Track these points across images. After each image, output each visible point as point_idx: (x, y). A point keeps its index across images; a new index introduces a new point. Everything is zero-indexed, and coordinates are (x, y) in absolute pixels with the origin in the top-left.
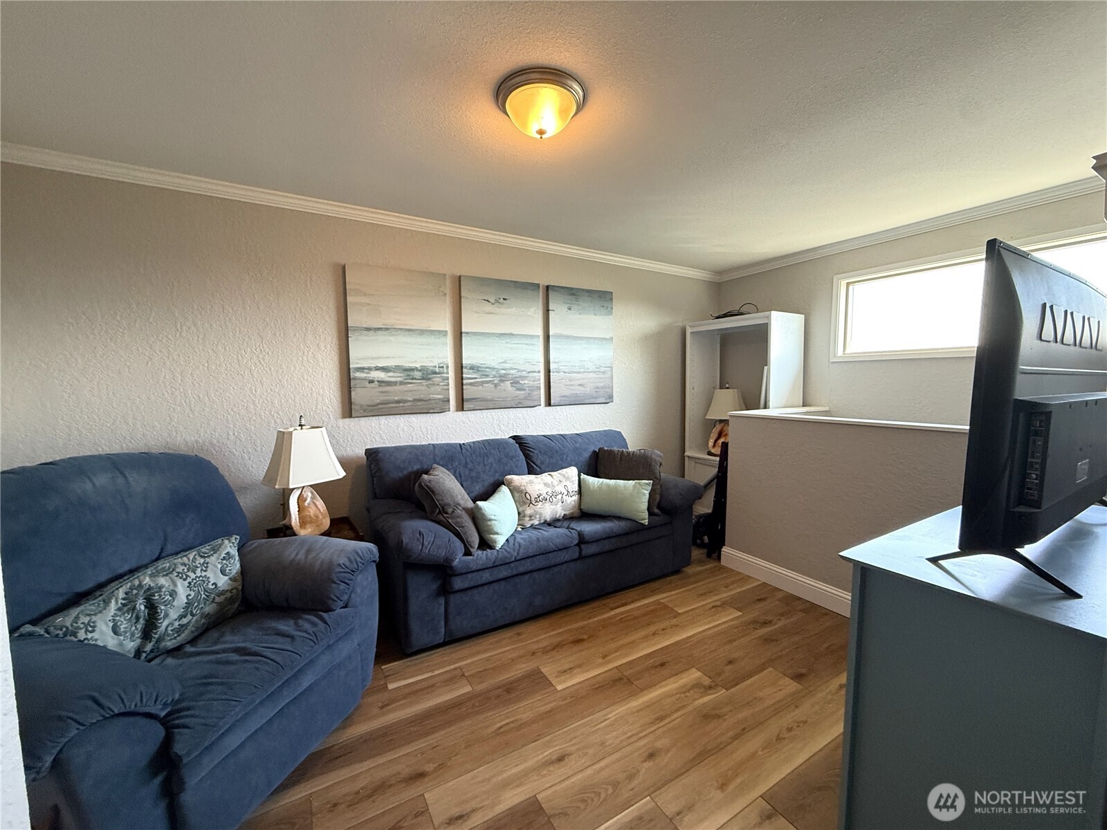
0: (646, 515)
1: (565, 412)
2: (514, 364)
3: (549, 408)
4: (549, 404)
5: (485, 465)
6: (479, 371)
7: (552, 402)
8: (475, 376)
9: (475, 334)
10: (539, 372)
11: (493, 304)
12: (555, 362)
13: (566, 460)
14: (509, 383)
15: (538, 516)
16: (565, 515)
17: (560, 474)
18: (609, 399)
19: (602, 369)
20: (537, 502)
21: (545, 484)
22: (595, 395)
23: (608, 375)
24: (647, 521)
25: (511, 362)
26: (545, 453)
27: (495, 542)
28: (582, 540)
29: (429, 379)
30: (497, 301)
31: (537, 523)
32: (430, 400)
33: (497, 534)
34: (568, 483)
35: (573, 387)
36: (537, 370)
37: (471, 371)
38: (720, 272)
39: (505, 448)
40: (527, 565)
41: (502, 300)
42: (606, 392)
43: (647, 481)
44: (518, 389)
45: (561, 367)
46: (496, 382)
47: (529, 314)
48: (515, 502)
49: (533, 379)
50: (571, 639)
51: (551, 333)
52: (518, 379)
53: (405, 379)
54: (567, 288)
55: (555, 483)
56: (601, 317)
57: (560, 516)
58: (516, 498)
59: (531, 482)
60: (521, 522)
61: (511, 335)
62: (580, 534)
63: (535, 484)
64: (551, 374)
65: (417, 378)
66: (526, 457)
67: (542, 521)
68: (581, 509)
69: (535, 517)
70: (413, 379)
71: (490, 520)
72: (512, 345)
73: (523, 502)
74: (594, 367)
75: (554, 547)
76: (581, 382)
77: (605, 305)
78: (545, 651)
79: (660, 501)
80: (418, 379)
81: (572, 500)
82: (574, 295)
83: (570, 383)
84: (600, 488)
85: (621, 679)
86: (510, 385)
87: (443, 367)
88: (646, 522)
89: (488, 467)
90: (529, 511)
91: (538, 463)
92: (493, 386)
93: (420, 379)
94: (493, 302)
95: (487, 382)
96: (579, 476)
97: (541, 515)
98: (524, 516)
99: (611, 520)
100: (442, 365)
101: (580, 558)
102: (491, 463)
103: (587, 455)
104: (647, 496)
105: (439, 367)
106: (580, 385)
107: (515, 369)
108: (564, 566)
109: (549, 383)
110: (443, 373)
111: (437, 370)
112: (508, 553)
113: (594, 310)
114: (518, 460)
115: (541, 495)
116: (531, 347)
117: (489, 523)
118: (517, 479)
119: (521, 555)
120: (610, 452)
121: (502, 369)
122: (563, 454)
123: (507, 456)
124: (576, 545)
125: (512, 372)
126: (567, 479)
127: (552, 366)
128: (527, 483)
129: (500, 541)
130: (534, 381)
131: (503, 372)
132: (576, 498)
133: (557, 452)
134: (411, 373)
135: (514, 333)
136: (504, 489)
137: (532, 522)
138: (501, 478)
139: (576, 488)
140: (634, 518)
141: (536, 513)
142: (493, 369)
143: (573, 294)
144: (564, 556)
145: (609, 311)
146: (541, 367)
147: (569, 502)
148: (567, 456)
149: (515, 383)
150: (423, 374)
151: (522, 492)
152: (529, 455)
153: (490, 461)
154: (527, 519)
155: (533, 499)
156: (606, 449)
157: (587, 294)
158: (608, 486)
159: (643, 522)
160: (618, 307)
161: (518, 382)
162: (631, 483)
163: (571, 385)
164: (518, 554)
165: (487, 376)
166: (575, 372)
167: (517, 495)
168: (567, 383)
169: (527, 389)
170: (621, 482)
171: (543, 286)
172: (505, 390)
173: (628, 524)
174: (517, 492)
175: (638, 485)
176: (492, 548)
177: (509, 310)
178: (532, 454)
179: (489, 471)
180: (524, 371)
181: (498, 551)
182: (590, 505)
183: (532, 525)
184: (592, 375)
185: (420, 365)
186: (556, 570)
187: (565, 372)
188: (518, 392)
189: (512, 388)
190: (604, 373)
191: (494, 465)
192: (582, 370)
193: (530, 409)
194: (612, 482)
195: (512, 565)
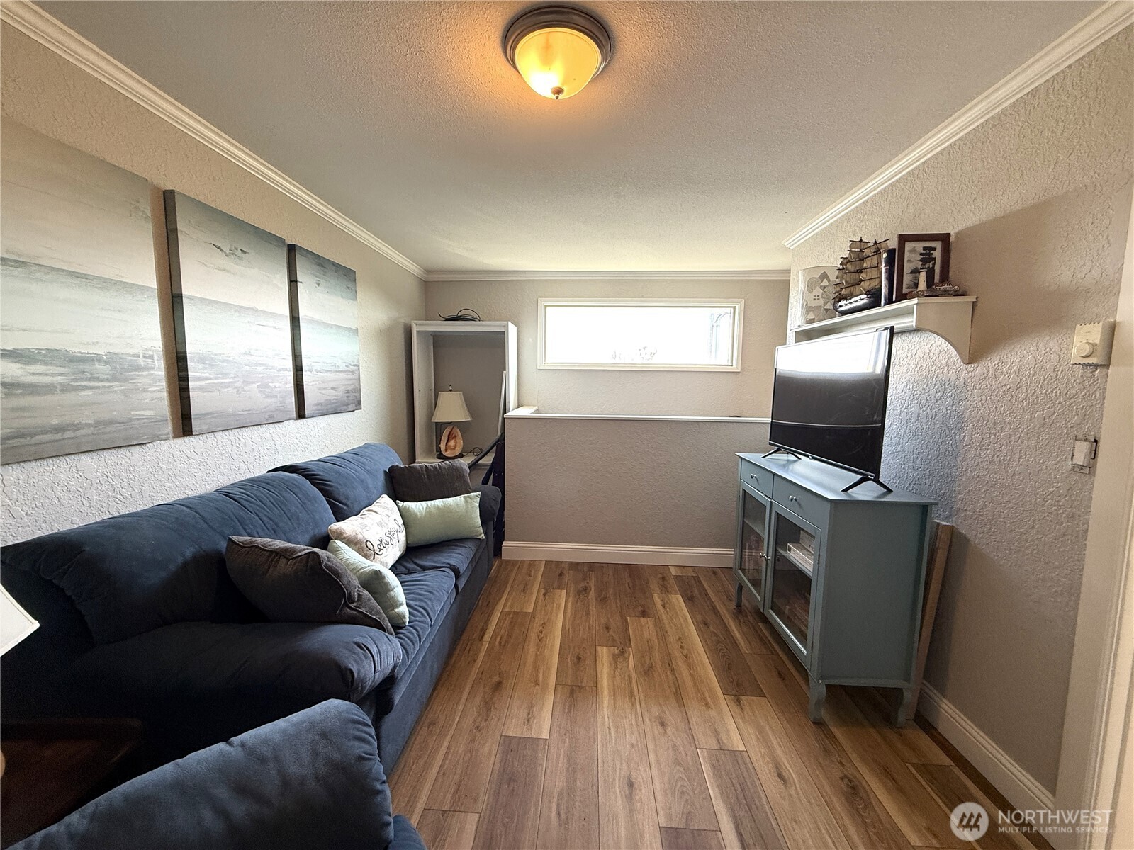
0: (481, 528)
2: (260, 356)
3: (301, 421)
6: (212, 366)
7: (304, 412)
8: (207, 375)
9: (203, 301)
11: (227, 255)
12: (306, 357)
14: (256, 385)
17: (378, 507)
18: (357, 405)
19: (351, 368)
20: (381, 549)
21: (378, 524)
22: (346, 401)
23: (355, 376)
24: (483, 535)
25: (256, 353)
29: (126, 380)
30: (233, 252)
32: (131, 420)
34: (391, 516)
35: (324, 392)
36: (288, 367)
37: (201, 366)
38: (428, 271)
41: (239, 252)
42: (356, 396)
43: (473, 495)
44: (268, 396)
46: (238, 384)
47: (275, 282)
49: (281, 381)
51: (301, 315)
52: (267, 381)
53: (73, 380)
54: (314, 254)
55: (384, 519)
56: (347, 301)
59: (362, 526)
61: (255, 310)
62: (454, 570)
64: (304, 373)
65: (102, 376)
66: (322, 493)
70: (90, 380)
72: (257, 327)
73: (367, 555)
74: (344, 365)
76: (333, 384)
77: (350, 287)
78: (484, 718)
80: (102, 381)
82: (322, 266)
83: (323, 386)
85: (572, 690)
86: (256, 390)
87: (151, 357)
91: (343, 499)
92: (234, 390)
93: (108, 380)
94: (228, 252)
95: (226, 386)
96: (396, 504)
100: (150, 353)
104: (478, 508)
105: (144, 357)
106: (332, 389)
107: (263, 364)
110: (153, 368)
111: (141, 362)
113: (341, 291)
115: (381, 539)
118: (347, 527)
121: (246, 365)
123: (307, 497)
124: (455, 583)
125: (260, 369)
126: (392, 511)
127: (303, 363)
128: (361, 529)
131: (247, 368)
134: (87, 367)
135: (257, 307)
142: (233, 363)
143: (322, 264)
145: (354, 296)
146: (291, 363)
150: (114, 369)
151: (361, 542)
155: (376, 548)
157: (334, 268)
159: (480, 537)
160: (360, 292)
161: (267, 386)
163: (326, 389)
165: (225, 375)
166: (327, 371)
168: (320, 386)
169: (279, 395)
170: (449, 500)
171: (286, 243)
172: (250, 398)
175: (469, 500)
177: (250, 272)
178: (330, 489)
180: (272, 368)
181: (411, 626)
184: (342, 376)
185: (106, 351)
187: (317, 371)
188: (268, 400)
189: (259, 395)
190: (353, 373)
192: (334, 369)
193: (281, 425)
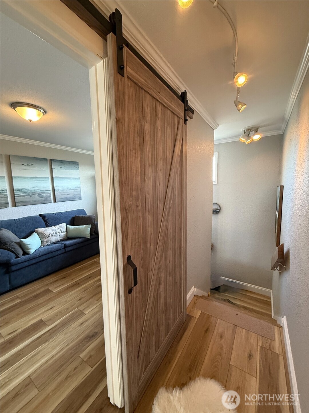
0: (89, 235)
1: (63, 204)
2: (38, 188)
3: (56, 203)
4: (55, 201)
5: (26, 226)
7: (56, 201)
10: (50, 190)
11: (26, 166)
12: (56, 187)
13: (62, 221)
14: (37, 195)
15: (49, 241)
16: (61, 239)
17: (58, 226)
18: (80, 199)
19: (76, 189)
20: (49, 236)
21: (52, 230)
22: (74, 197)
25: (37, 187)
26: (53, 219)
27: (30, 252)
28: (65, 246)
30: (28, 165)
31: (50, 243)
33: (30, 249)
34: (62, 229)
35: (65, 195)
36: (49, 190)
39: (35, 219)
40: (44, 258)
41: (30, 165)
42: (79, 196)
43: (89, 225)
44: (41, 197)
45: (59, 189)
46: (30, 195)
47: (43, 169)
48: (40, 237)
49: (47, 193)
50: (61, 278)
51: (54, 176)
52: (41, 194)
54: (60, 160)
55: (56, 229)
56: (74, 171)
57: (59, 240)
58: (40, 236)
59: (46, 230)
60: (42, 244)
62: (65, 245)
63: (47, 231)
64: (55, 191)
66: (44, 221)
67: (52, 243)
68: (67, 237)
69: (49, 242)
71: (27, 245)
72: (37, 181)
73: (43, 237)
75: (54, 250)
76: (68, 193)
77: (76, 166)
78: (52, 283)
79: (95, 231)
81: (63, 234)
83: (64, 194)
84: (74, 229)
85: (76, 284)
88: (89, 238)
89: (27, 227)
90: (45, 240)
91: (50, 223)
92: (29, 196)
95: (26, 195)
96: (66, 226)
97: (51, 241)
98: (44, 242)
99: (78, 239)
101: (65, 252)
102: (29, 225)
103: (70, 218)
104: (90, 229)
106: (67, 194)
107: (39, 190)
108: (59, 256)
109: (55, 194)
112: (35, 254)
113: (71, 168)
114: (41, 223)
115: (50, 234)
116: (45, 182)
117: (27, 246)
118: (40, 230)
119: (41, 255)
120: (78, 217)
121: (33, 190)
122: (60, 219)
123: (36, 222)
124: (63, 248)
125: (37, 191)
126: (61, 227)
127: (55, 188)
128: (44, 230)
129: (32, 251)
130: (48, 194)
131: (34, 191)
132: (65, 233)
133: (58, 218)
135: (37, 176)
136: (35, 234)
137: (47, 244)
138: (33, 230)
139: (65, 230)
140: (85, 237)
141: (49, 240)
142: (29, 190)
143: (62, 163)
144: (59, 252)
145: (78, 169)
146: (51, 189)
147: (62, 235)
148: (62, 219)
149: (39, 195)
151: (42, 234)
152: (47, 221)
153: (28, 225)
154: (45, 243)
155: (47, 236)
156: (77, 216)
157: (68, 163)
158: (76, 228)
159: (88, 238)
160: (80, 167)
161: (41, 195)
162: (84, 226)
163: (65, 194)
164: (39, 254)
165: (26, 193)
166: (65, 190)
167: (40, 235)
168: (62, 194)
169: (45, 197)
170: (81, 226)
171: (49, 159)
172: (35, 198)
173: (83, 239)
174: (40, 234)
175: (86, 226)
176: (28, 254)
177: (34, 168)
178: (47, 220)
179: (28, 228)
180: (43, 190)
181: (31, 255)
182: (70, 235)
183: (47, 245)
184: (72, 191)
186: (56, 257)
188: (41, 198)
190: (77, 190)
191: (30, 226)
192: (68, 189)
193: (47, 204)
194: (78, 227)
195: (37, 258)
